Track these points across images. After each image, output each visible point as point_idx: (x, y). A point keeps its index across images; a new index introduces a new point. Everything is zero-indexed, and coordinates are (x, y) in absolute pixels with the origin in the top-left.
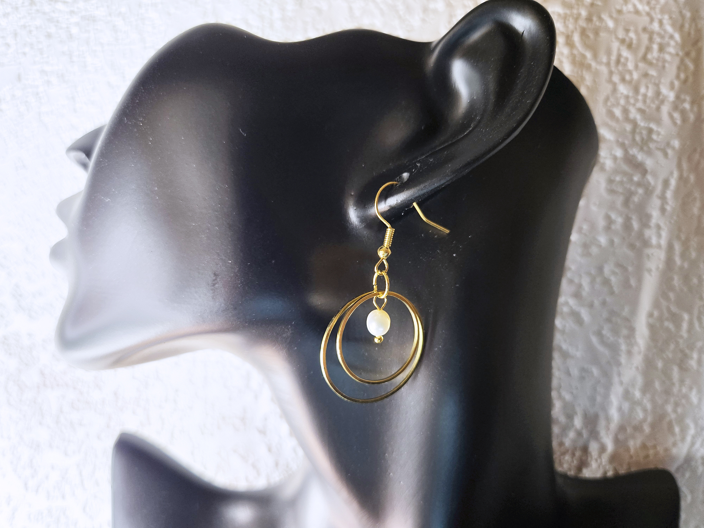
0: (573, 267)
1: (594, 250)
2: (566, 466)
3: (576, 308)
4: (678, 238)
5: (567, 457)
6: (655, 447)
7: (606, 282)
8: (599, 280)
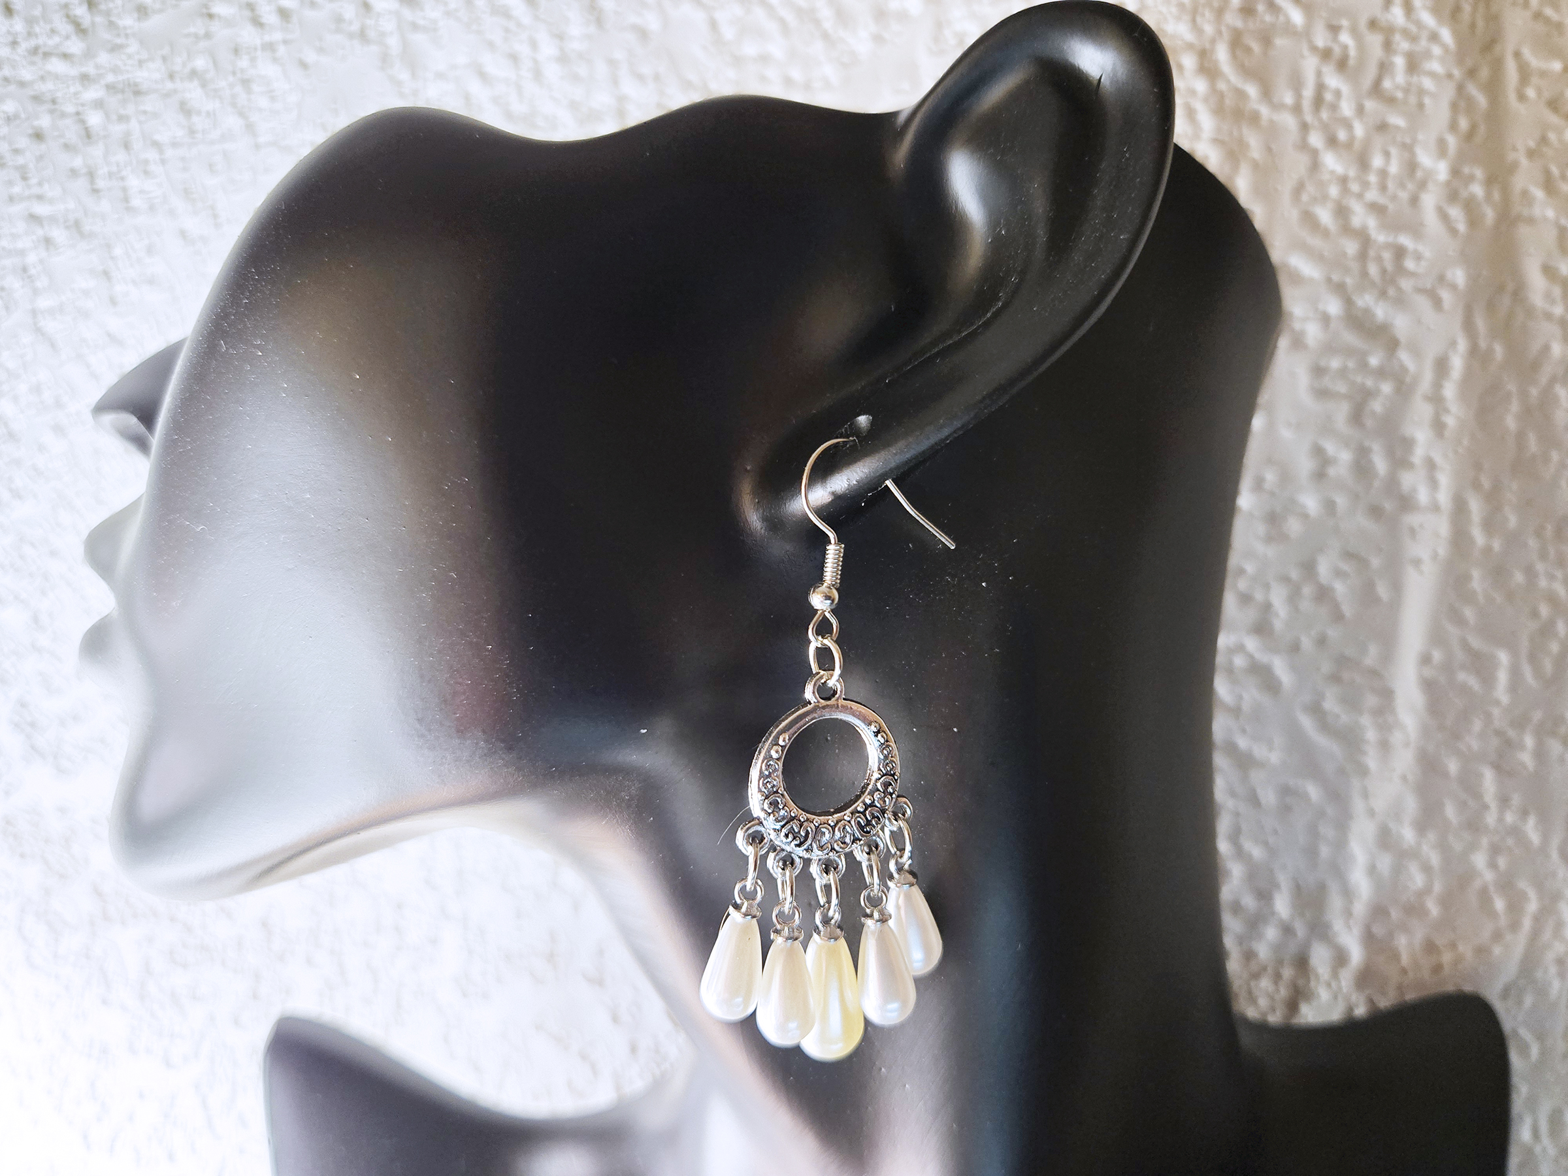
0: (1250, 568)
1: (1294, 526)
2: (1263, 1002)
3: (1262, 657)
4: (1476, 485)
5: (1265, 983)
6: (1453, 946)
7: (1324, 594)
8: (1307, 590)
